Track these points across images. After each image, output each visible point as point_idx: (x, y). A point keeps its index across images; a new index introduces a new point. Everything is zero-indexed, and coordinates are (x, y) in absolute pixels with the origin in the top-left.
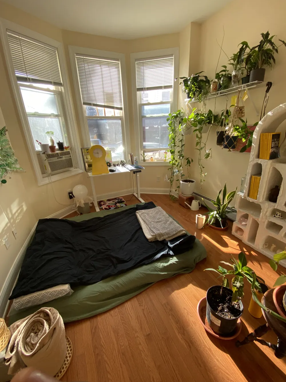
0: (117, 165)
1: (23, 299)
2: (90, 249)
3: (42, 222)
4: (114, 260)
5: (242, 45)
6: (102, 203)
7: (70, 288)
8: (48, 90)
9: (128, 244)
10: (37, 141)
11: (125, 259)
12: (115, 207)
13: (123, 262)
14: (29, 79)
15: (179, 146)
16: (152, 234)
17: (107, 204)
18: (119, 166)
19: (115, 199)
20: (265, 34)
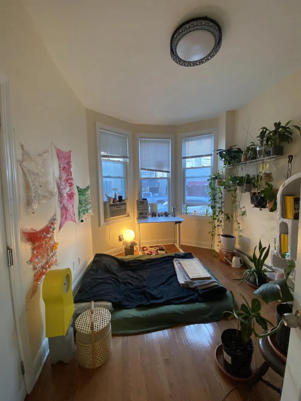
0: (161, 216)
1: (80, 305)
2: (130, 283)
3: (97, 256)
4: (148, 295)
5: (262, 130)
6: (145, 249)
7: (111, 305)
8: (118, 161)
9: (161, 286)
10: (106, 195)
11: (158, 297)
12: (156, 254)
13: (156, 298)
14: (108, 156)
15: (218, 203)
16: (185, 280)
17: (149, 250)
18: (163, 216)
19: (157, 246)
20: (277, 123)
